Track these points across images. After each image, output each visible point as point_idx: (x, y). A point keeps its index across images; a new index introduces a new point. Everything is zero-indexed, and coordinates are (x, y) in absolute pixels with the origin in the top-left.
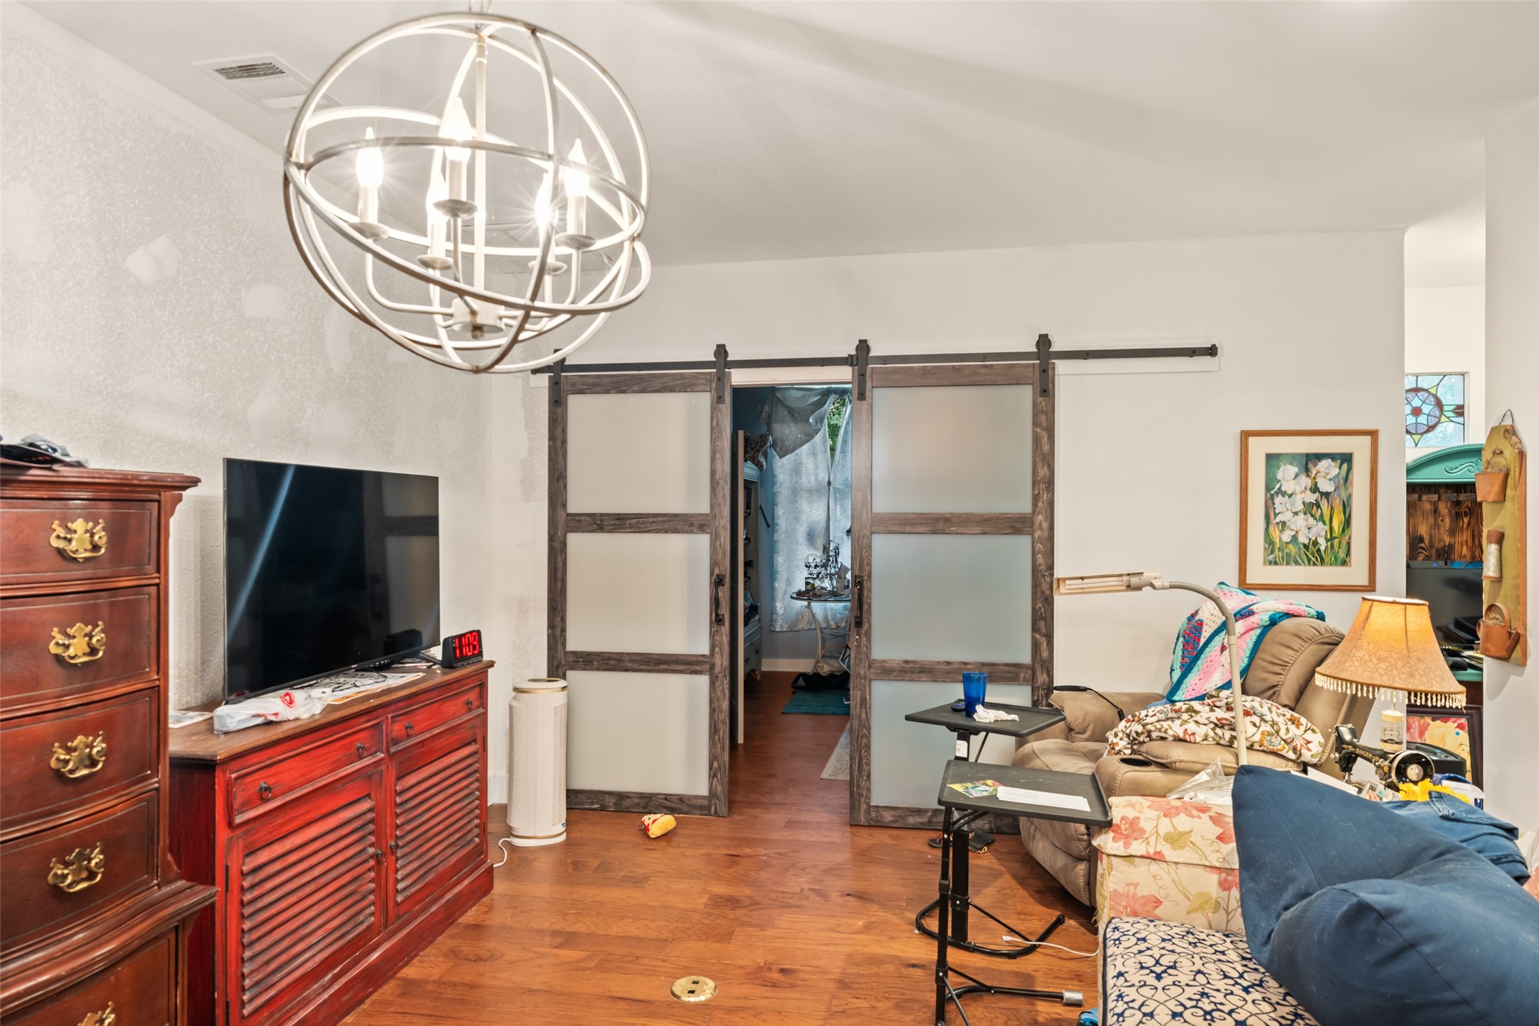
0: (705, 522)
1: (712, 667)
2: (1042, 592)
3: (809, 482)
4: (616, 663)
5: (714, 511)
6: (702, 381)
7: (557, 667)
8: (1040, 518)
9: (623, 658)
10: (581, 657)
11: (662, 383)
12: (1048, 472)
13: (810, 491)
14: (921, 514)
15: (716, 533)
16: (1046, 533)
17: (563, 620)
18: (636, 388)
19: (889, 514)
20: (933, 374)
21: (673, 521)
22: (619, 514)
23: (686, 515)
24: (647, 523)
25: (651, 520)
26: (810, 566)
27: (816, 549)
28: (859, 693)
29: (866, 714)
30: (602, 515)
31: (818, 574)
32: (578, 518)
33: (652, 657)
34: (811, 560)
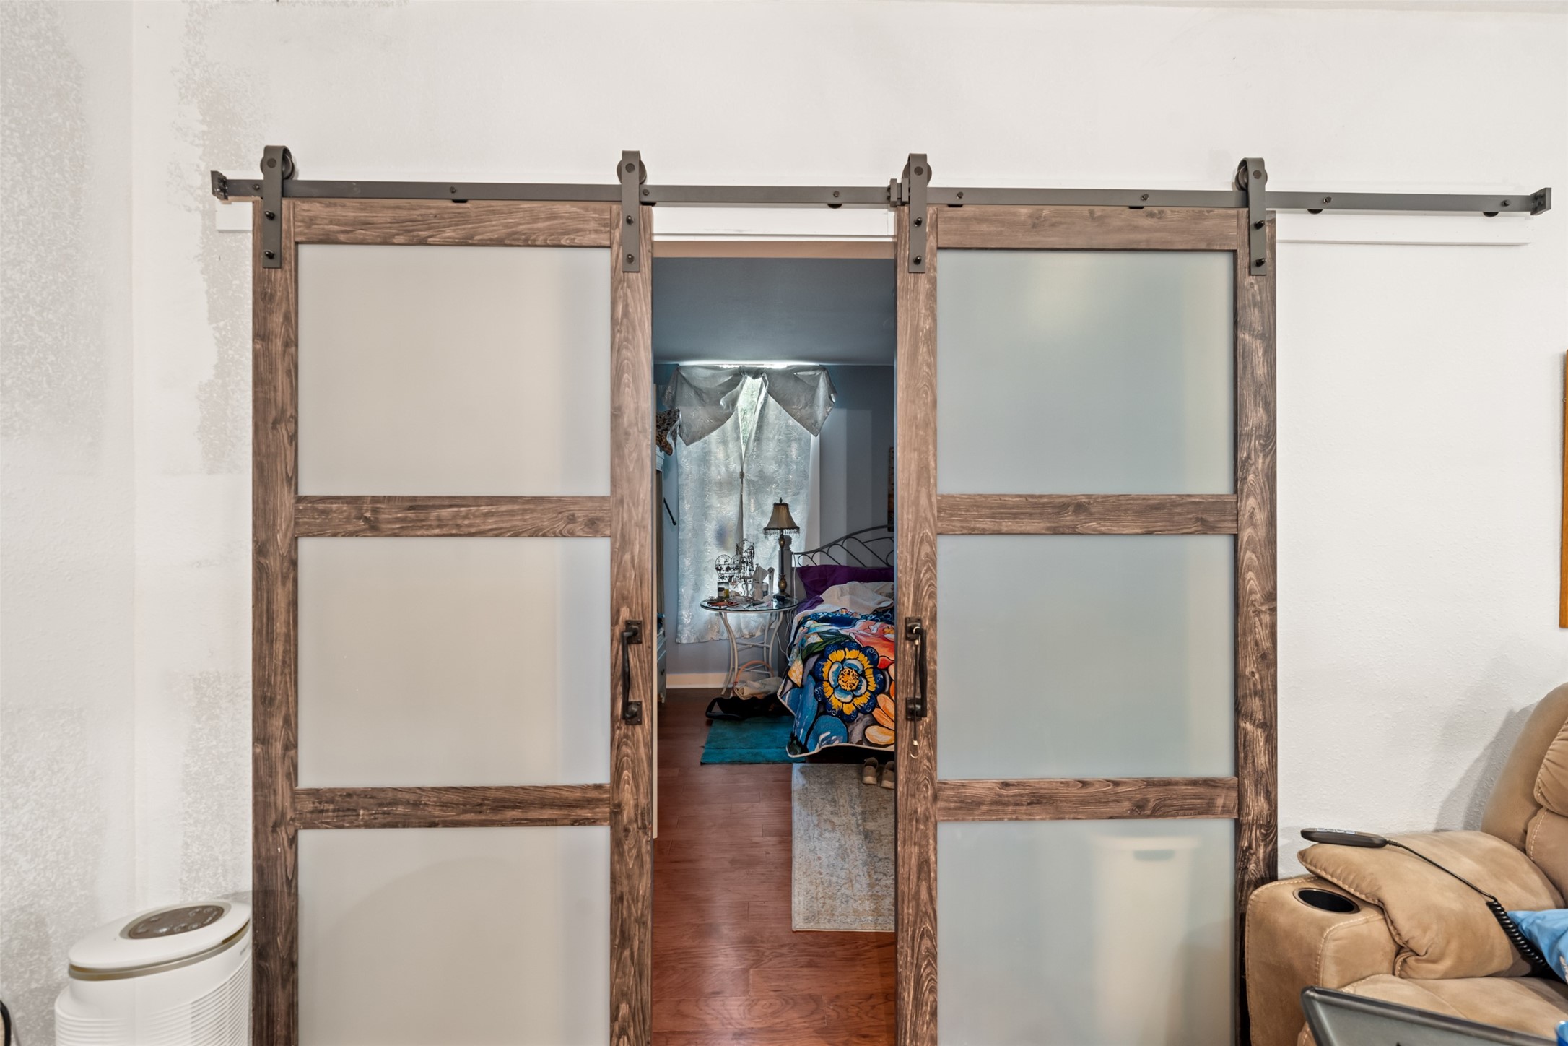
0: (600, 514)
1: (617, 810)
2: (1257, 644)
3: (719, 474)
4: (408, 810)
5: (619, 491)
6: (593, 225)
7: (276, 826)
8: (1251, 503)
9: (424, 800)
10: (331, 801)
11: (507, 226)
12: (1265, 417)
13: (720, 484)
14: (1032, 496)
15: (623, 536)
16: (1262, 532)
17: (291, 724)
18: (449, 233)
19: (970, 496)
20: (1053, 225)
21: (533, 511)
22: (414, 498)
23: (560, 499)
24: (475, 517)
25: (484, 509)
26: (721, 568)
27: (726, 549)
28: (915, 850)
29: (930, 890)
30: (375, 499)
31: (731, 578)
32: (321, 506)
33: (488, 794)
34: (722, 561)
